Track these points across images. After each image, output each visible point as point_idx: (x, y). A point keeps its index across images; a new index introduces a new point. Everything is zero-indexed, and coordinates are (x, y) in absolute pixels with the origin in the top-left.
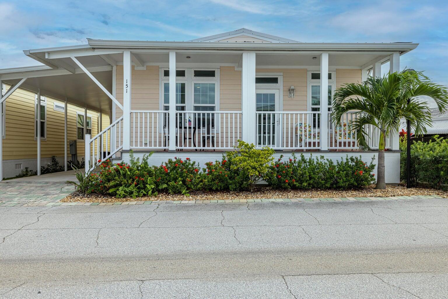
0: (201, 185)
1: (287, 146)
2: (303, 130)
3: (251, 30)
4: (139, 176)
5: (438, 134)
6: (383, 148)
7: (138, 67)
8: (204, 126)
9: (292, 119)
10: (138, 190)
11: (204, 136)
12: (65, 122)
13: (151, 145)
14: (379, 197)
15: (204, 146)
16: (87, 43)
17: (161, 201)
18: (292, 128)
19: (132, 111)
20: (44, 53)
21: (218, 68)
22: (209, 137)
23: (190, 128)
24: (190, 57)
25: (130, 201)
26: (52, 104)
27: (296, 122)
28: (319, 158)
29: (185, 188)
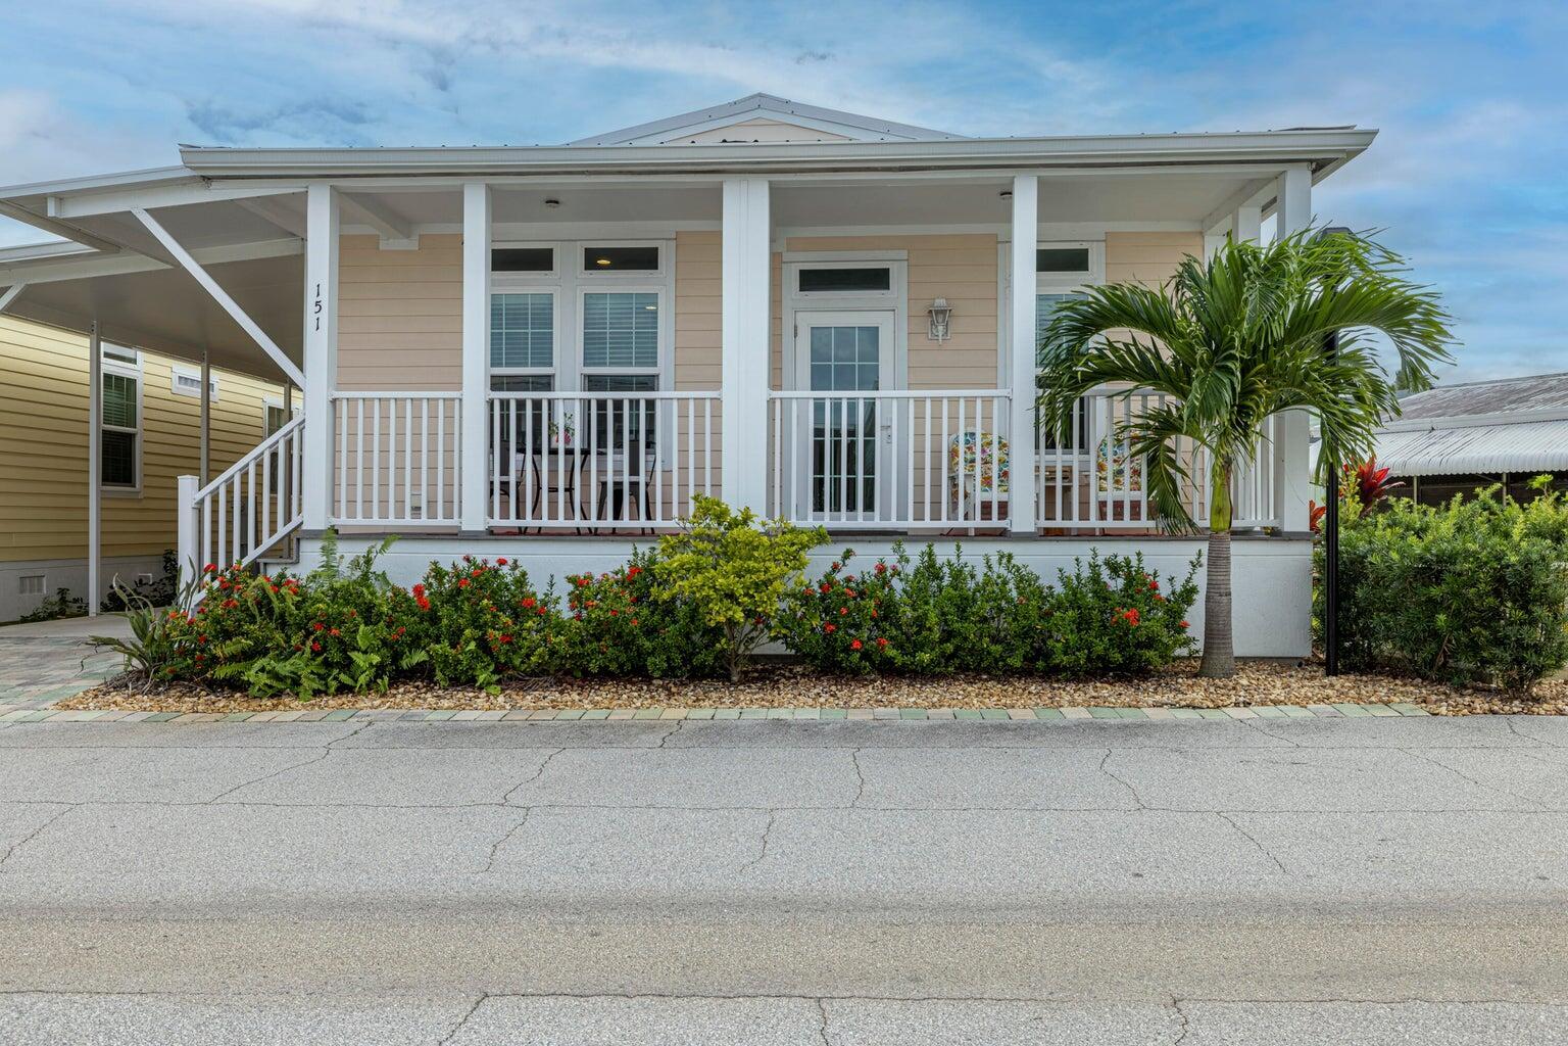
0: (541, 656)
1: (919, 517)
2: (978, 456)
3: (788, 98)
4: (328, 622)
5: (1549, 473)
6: (1223, 525)
7: (391, 241)
8: (618, 445)
9: (936, 418)
10: (322, 671)
11: (618, 479)
12: (202, 433)
13: (432, 515)
14: (1188, 706)
15: (617, 515)
16: (180, 163)
17: (390, 710)
18: (936, 452)
19: (337, 394)
20: (42, 199)
21: (666, 239)
22: (637, 483)
23: (569, 452)
24: (557, 202)
25: (287, 708)
26: (167, 373)
27: (953, 430)
28: (994, 560)
29: (489, 665)
